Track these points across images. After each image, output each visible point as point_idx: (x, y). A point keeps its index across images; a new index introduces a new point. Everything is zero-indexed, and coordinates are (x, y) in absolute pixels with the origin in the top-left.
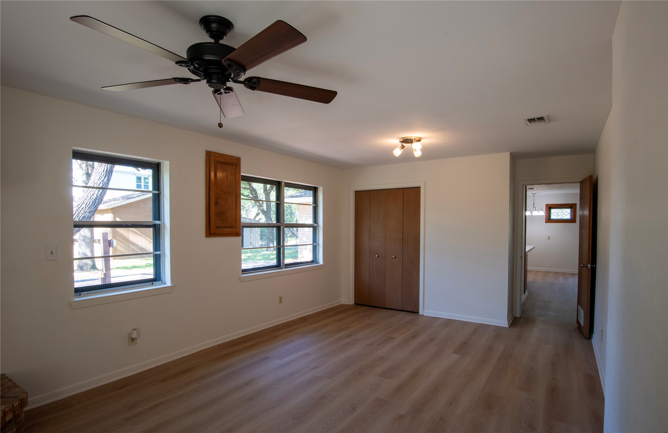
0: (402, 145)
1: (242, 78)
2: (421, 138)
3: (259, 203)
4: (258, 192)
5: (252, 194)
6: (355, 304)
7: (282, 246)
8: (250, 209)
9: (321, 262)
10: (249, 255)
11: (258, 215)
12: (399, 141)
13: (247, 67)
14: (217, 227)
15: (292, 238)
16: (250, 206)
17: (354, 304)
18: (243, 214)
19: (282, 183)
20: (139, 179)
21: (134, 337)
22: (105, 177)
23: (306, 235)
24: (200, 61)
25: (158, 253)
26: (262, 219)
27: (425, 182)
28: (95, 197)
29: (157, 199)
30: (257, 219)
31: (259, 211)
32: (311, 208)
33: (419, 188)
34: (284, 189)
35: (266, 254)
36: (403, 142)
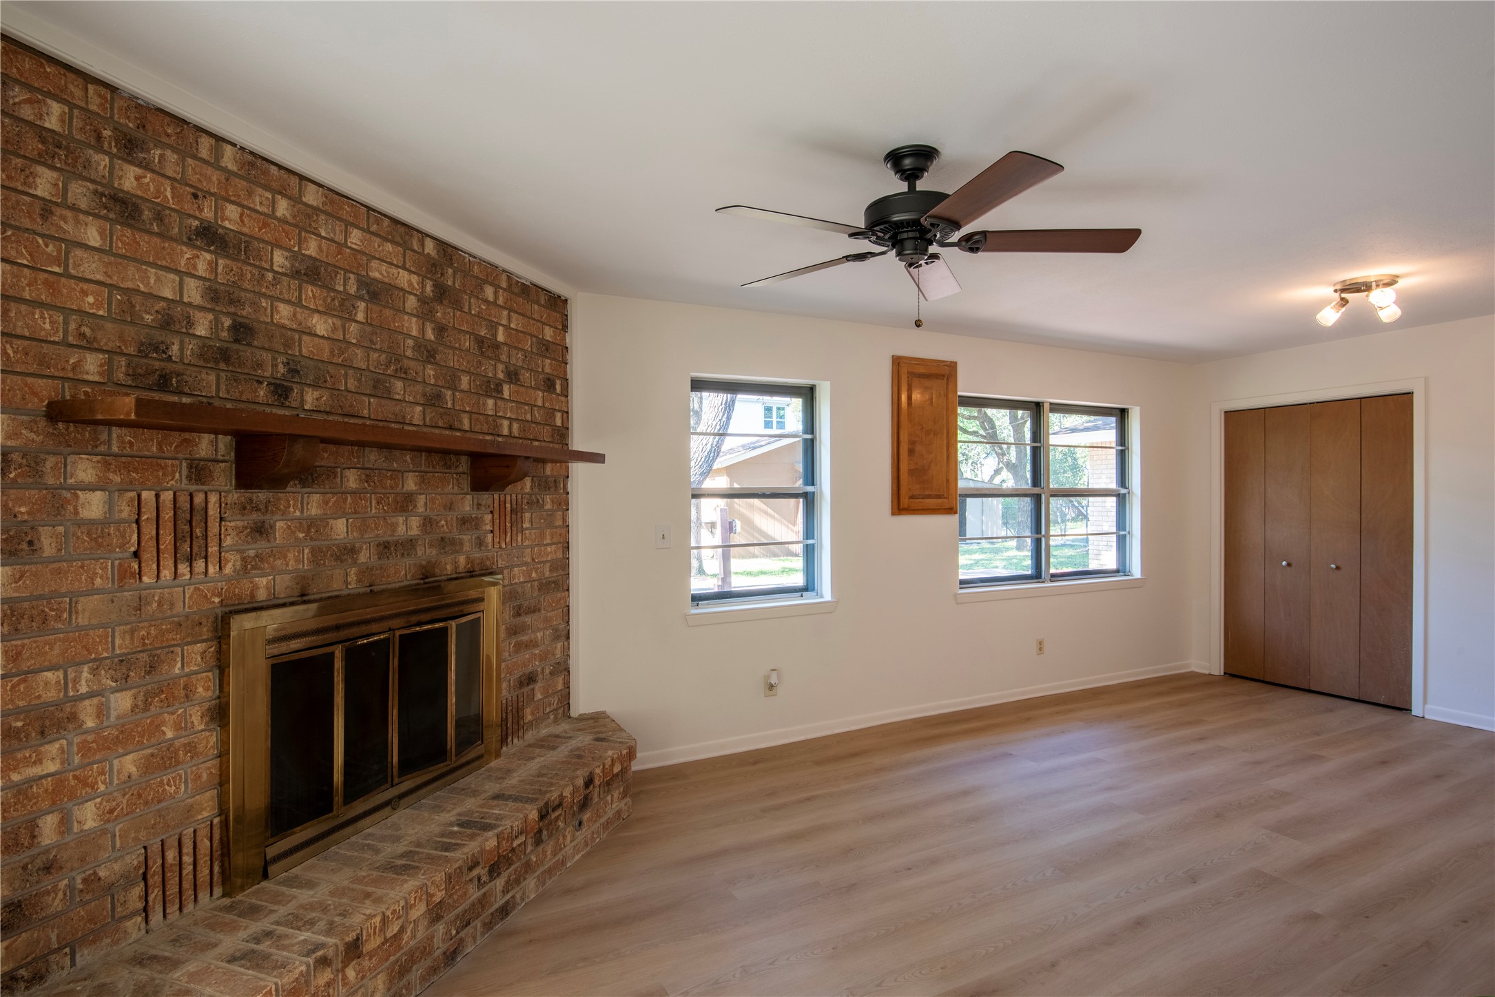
0: (1342, 299)
1: (956, 237)
2: (1398, 277)
3: (1001, 449)
4: (997, 424)
5: (985, 429)
6: (1225, 673)
7: (1044, 536)
8: (982, 460)
9: (1136, 571)
10: (977, 556)
11: (997, 472)
12: (1332, 289)
13: (962, 223)
14: (912, 497)
15: (1079, 523)
16: (981, 454)
17: (1222, 674)
18: (965, 470)
19: (1045, 405)
20: (768, 410)
21: (773, 683)
22: (724, 415)
23: (1103, 512)
24: (887, 226)
25: (810, 542)
26: (1008, 481)
27: (1426, 379)
28: (708, 449)
29: (810, 447)
30: (997, 481)
31: (1001, 465)
32: (1112, 456)
33: (1410, 394)
34: (1048, 417)
35: (1015, 557)
36: (1343, 291)
